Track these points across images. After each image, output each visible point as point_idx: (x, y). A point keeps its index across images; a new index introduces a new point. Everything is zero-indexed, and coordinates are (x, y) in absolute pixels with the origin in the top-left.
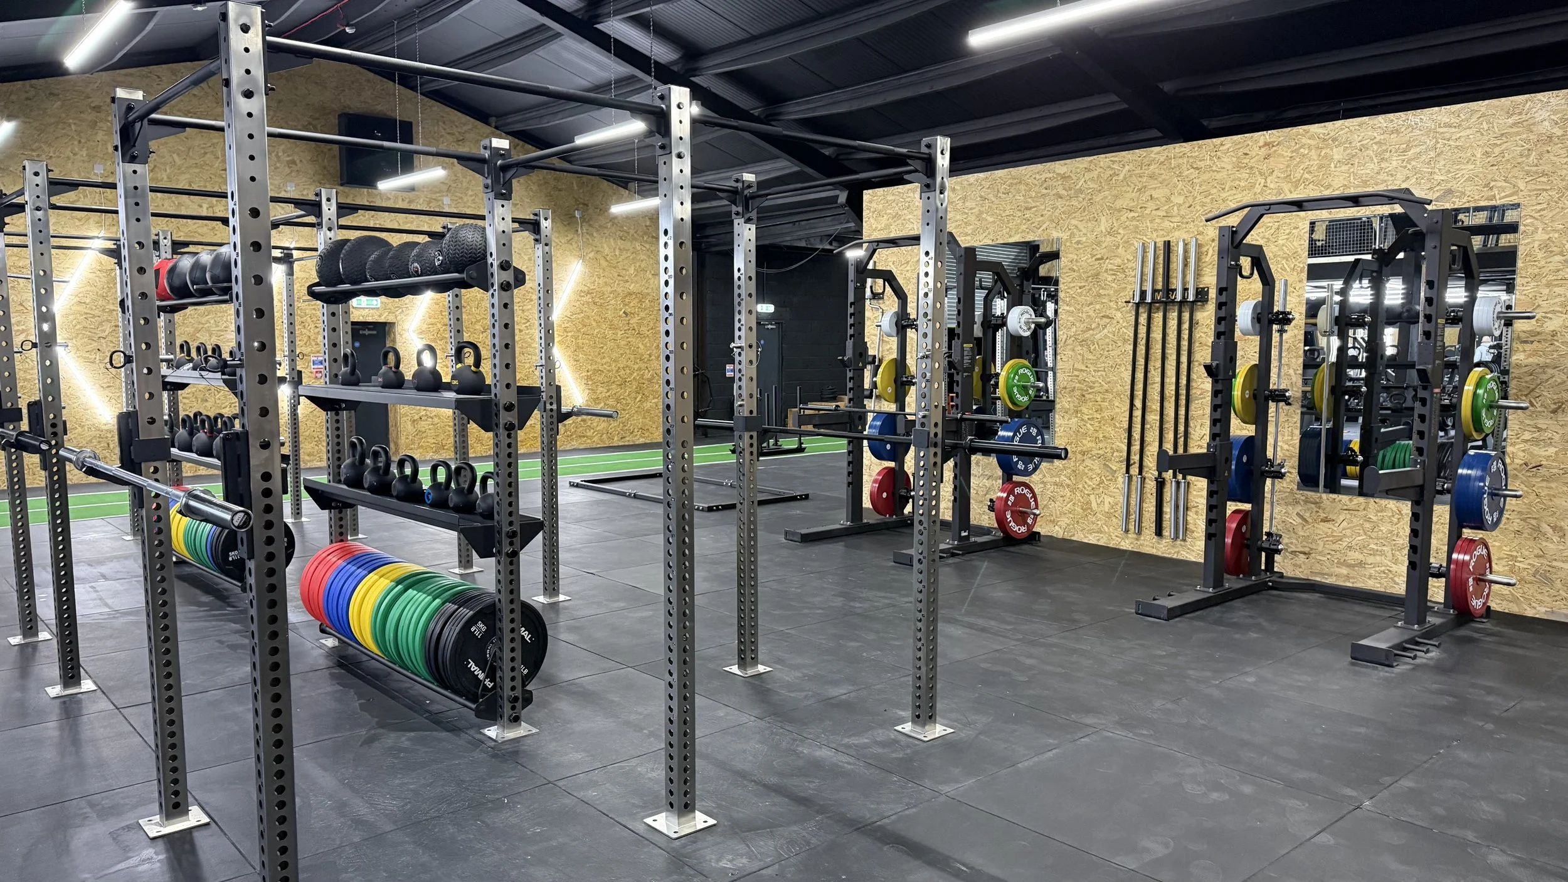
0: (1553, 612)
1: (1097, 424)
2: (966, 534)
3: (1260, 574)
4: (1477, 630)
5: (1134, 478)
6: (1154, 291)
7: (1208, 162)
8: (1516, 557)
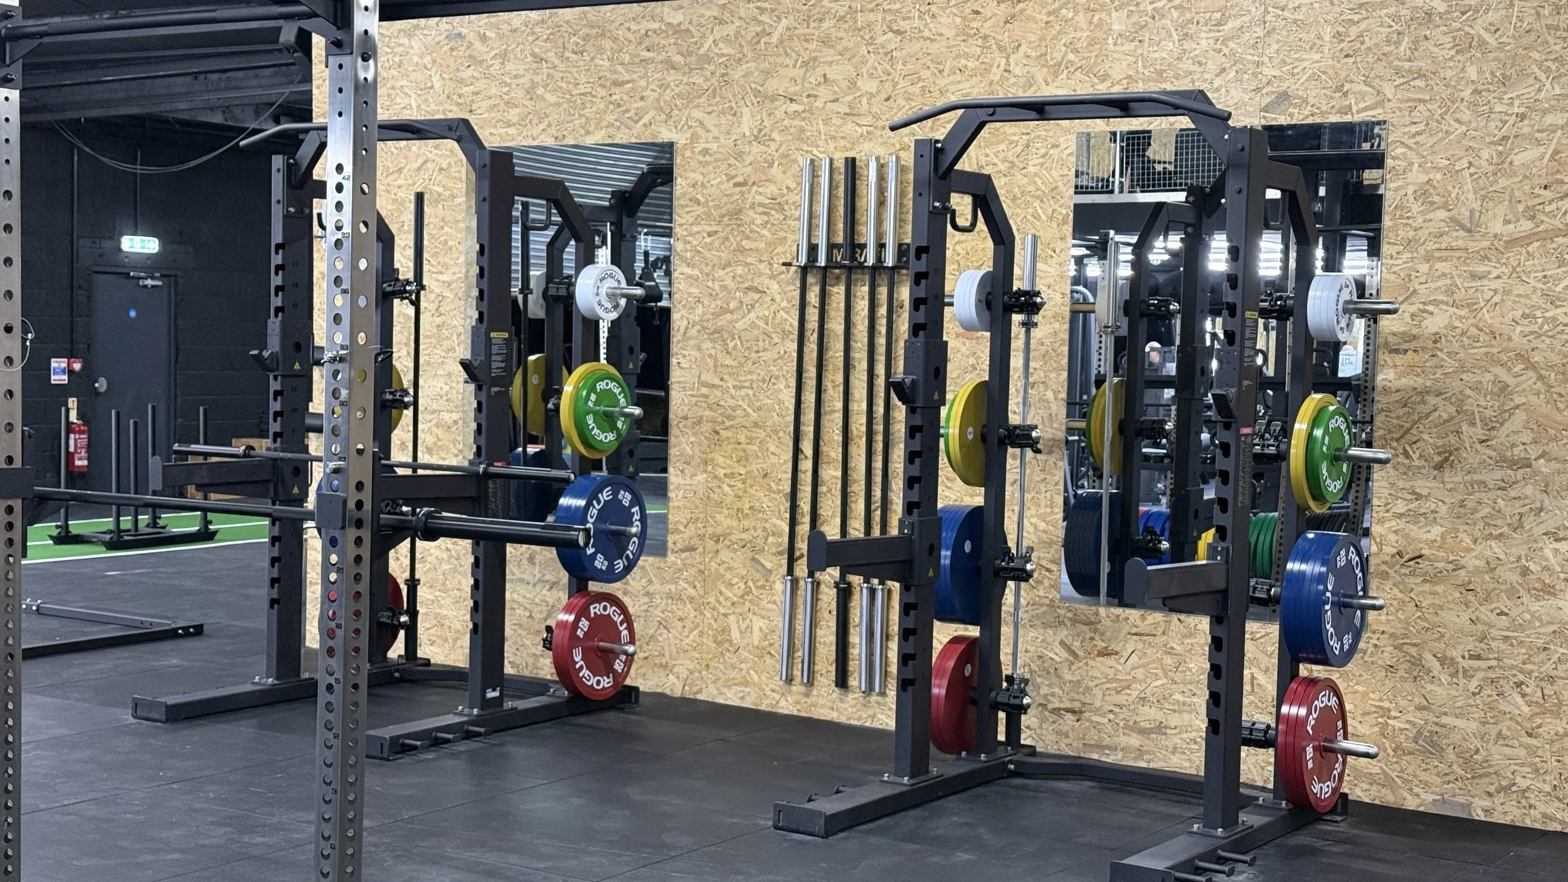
0: (1444, 801)
1: (740, 485)
2: (496, 694)
3: (995, 750)
4: (1324, 836)
5: (802, 583)
6: (831, 247)
7: (917, 23)
8: (1389, 710)
